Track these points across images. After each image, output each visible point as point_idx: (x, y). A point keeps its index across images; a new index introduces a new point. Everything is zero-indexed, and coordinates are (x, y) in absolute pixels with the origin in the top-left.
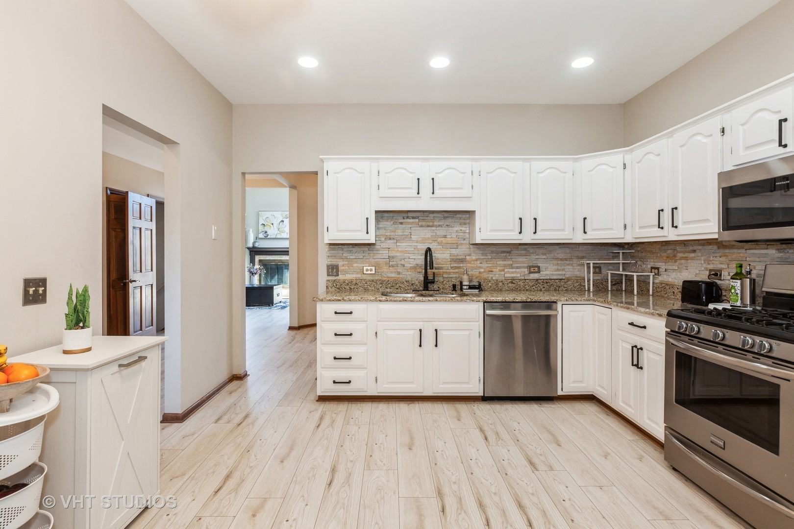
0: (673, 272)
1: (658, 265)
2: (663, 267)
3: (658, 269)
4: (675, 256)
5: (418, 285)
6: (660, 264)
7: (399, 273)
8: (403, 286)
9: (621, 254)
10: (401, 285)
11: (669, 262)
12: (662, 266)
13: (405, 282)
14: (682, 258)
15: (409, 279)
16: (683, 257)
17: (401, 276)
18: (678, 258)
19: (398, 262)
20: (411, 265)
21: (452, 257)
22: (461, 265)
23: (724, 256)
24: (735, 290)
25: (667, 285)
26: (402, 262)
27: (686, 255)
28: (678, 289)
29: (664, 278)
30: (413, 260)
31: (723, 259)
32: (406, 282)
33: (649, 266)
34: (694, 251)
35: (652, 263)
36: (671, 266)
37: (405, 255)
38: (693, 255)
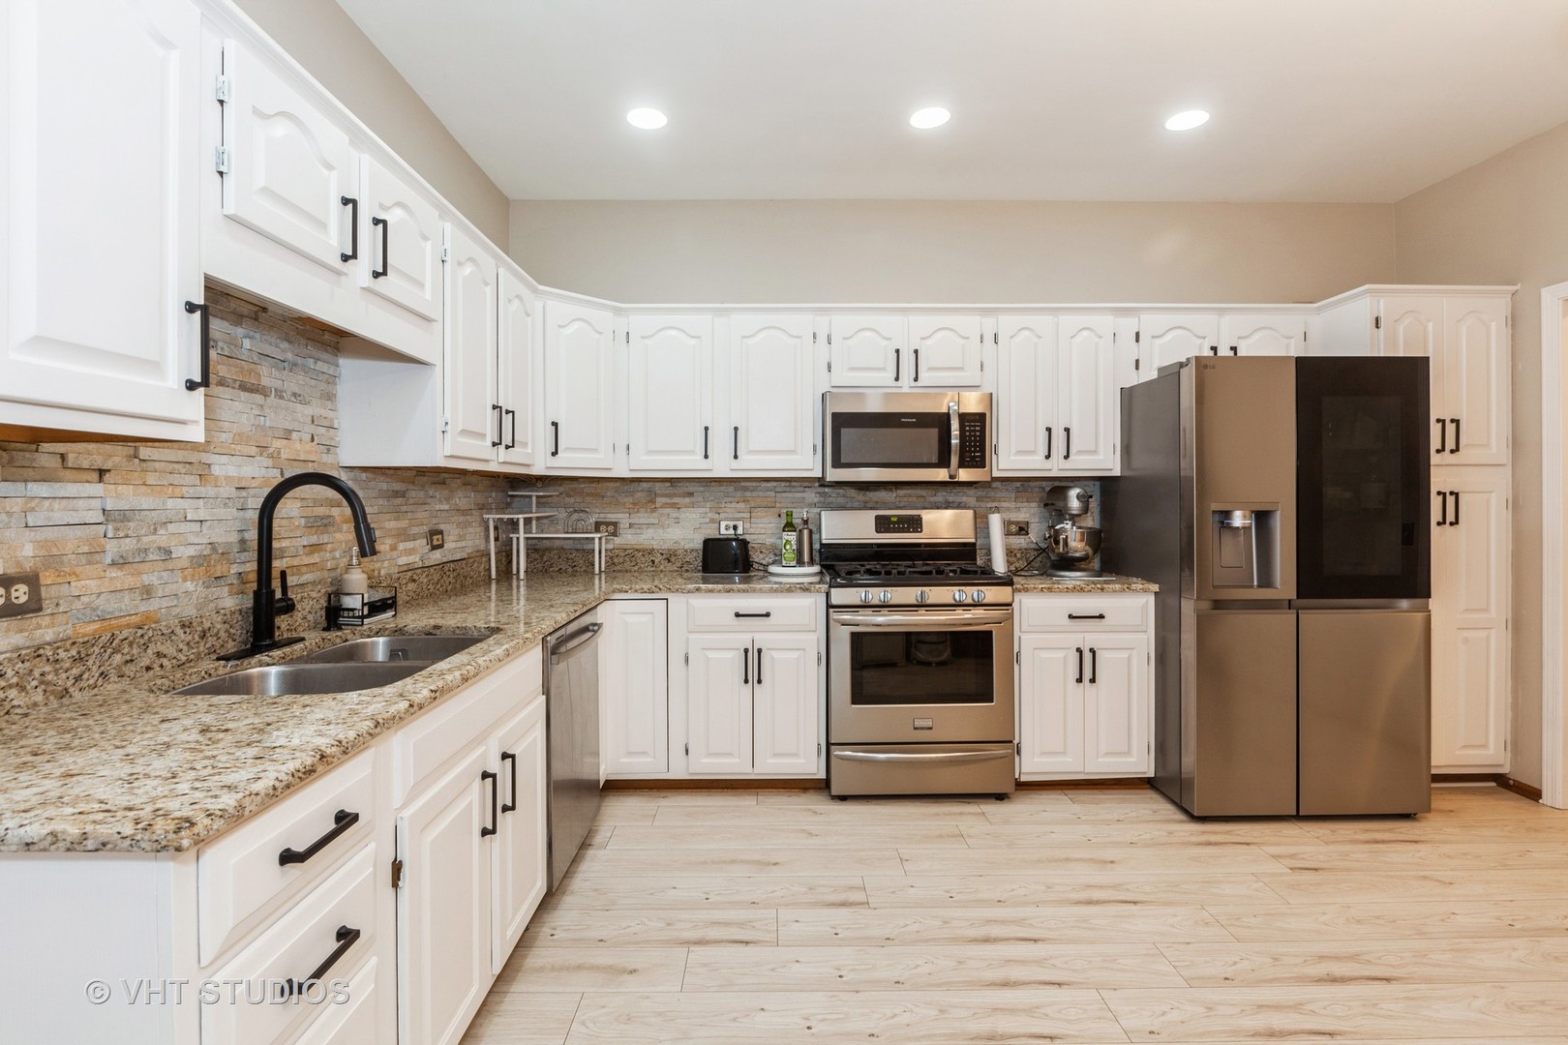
0: (647, 528)
1: (612, 517)
2: (624, 521)
3: (615, 524)
4: (653, 501)
5: (222, 634)
6: (619, 516)
7: (147, 592)
8: (170, 650)
9: (534, 498)
10: (162, 649)
11: (638, 512)
12: (622, 518)
13: (179, 631)
14: (665, 506)
15: (190, 612)
16: (667, 504)
17: (153, 605)
18: (658, 505)
19: (145, 539)
20: (191, 551)
21: (308, 512)
22: (325, 538)
23: (744, 501)
24: (791, 545)
25: (638, 550)
26: (162, 538)
27: (675, 500)
28: (662, 554)
29: (627, 538)
30: (196, 527)
31: (742, 505)
32: (183, 626)
33: (592, 520)
34: (691, 494)
35: (597, 515)
36: (642, 518)
37: (170, 504)
38: (687, 500)
